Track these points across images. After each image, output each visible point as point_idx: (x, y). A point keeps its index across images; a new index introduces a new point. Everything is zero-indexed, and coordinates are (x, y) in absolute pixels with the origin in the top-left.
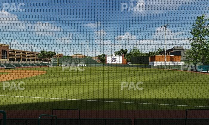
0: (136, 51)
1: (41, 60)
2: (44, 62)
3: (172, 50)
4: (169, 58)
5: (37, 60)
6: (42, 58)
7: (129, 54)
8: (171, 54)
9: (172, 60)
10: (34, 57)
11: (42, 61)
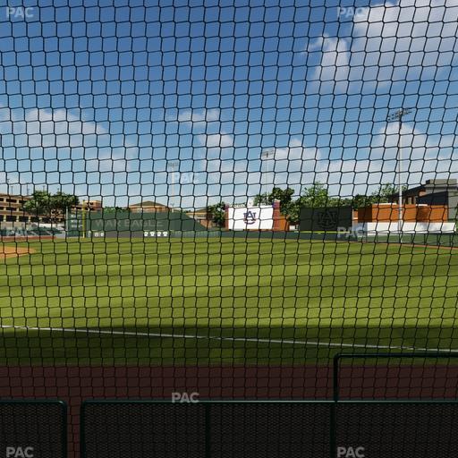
0: (318, 194)
1: (35, 219)
2: (42, 225)
3: (422, 188)
4: (414, 212)
5: (23, 219)
6: (38, 212)
7: (298, 203)
8: (420, 200)
9: (420, 217)
10: (15, 209)
11: (38, 221)
